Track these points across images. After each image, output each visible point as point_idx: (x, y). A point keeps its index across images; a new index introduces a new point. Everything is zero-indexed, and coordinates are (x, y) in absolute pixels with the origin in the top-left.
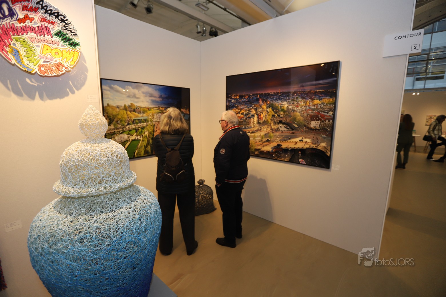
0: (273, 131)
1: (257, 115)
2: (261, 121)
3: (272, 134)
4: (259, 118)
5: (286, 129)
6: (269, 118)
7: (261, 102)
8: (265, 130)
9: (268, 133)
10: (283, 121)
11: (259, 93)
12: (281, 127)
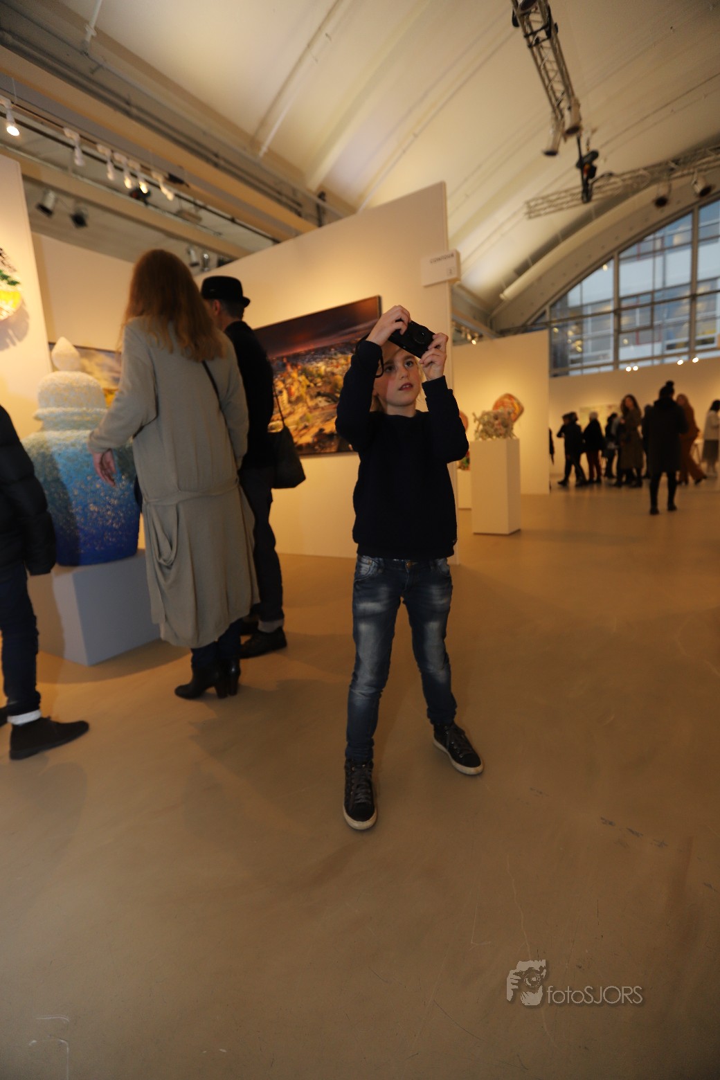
0: (311, 409)
1: (286, 389)
2: (293, 398)
3: (310, 416)
4: (290, 394)
5: (327, 404)
6: (303, 391)
7: (289, 368)
8: (301, 410)
9: (305, 415)
10: (322, 392)
11: (285, 354)
12: (320, 402)
